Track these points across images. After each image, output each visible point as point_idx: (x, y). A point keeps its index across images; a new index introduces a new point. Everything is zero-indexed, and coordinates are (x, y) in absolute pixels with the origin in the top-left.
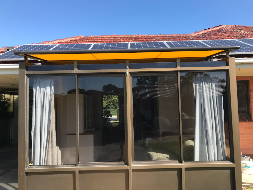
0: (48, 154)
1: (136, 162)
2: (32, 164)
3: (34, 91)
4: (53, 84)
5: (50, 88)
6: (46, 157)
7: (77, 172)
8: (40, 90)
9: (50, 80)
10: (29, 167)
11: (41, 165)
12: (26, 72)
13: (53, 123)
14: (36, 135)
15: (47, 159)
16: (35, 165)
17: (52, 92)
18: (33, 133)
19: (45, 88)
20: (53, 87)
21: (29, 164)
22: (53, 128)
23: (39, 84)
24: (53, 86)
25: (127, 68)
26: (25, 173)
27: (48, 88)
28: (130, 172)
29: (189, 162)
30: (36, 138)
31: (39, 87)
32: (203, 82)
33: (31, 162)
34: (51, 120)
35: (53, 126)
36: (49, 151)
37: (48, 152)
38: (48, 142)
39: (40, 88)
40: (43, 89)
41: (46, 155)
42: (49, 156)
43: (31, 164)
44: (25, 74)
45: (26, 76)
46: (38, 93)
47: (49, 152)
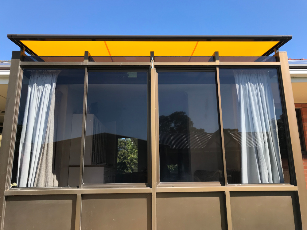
0: (40, 173)
1: (163, 184)
2: (16, 185)
3: (30, 89)
4: (54, 81)
5: (50, 86)
6: (37, 176)
7: (79, 195)
8: (37, 88)
9: (51, 76)
10: (11, 189)
11: (29, 186)
12: (21, 63)
13: (50, 131)
14: (26, 146)
15: (38, 179)
16: (21, 186)
17: (53, 90)
18: (22, 143)
19: (44, 85)
20: (54, 85)
21: (12, 185)
22: (50, 138)
23: (36, 81)
24: (55, 83)
25: (152, 61)
26: (5, 196)
27: (48, 86)
28: (154, 196)
29: (236, 185)
30: (25, 150)
31: (36, 84)
32: (249, 83)
33: (14, 182)
34: (49, 127)
35: (50, 135)
36: (42, 168)
37: (40, 169)
38: (41, 156)
39: (38, 85)
40: (41, 87)
41: (38, 174)
42: (41, 174)
43: (14, 184)
44: (20, 64)
45: (20, 68)
46: (34, 91)
47: (42, 170)
